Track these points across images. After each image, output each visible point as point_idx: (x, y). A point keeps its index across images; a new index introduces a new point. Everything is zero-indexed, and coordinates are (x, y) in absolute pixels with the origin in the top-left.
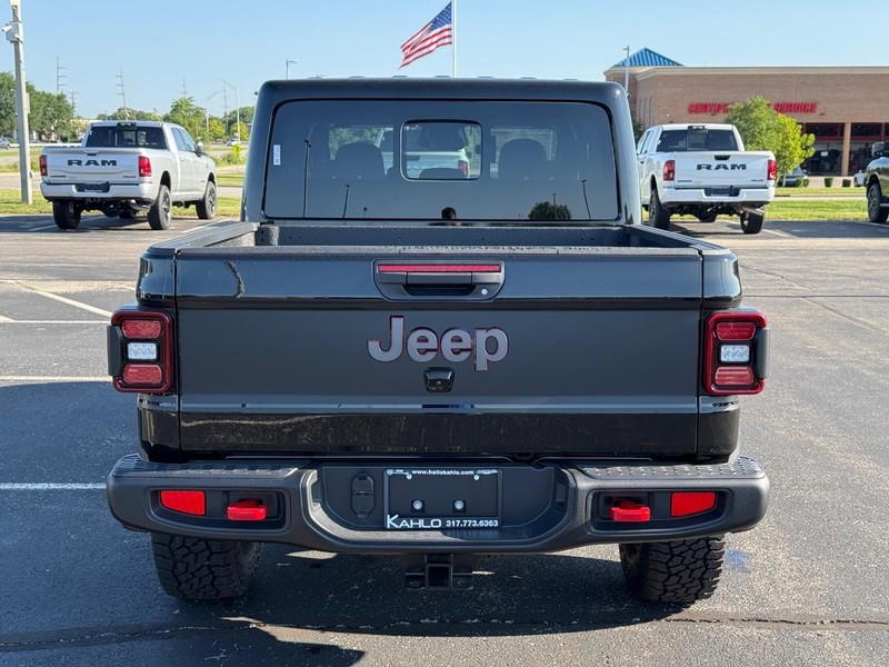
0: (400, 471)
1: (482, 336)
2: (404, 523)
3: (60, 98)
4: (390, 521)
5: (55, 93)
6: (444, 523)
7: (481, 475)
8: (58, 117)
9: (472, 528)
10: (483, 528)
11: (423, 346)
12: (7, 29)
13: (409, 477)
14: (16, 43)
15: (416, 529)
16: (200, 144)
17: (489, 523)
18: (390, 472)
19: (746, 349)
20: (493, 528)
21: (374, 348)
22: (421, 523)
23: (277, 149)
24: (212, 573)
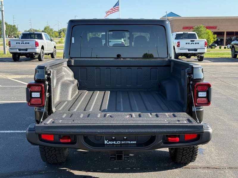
2: (110, 142)
3: (14, 26)
4: (106, 142)
5: (13, 25)
6: (121, 142)
8: (14, 31)
9: (129, 144)
10: (132, 144)
14: (2, 11)
16: (52, 38)
17: (134, 142)
19: (205, 93)
20: (135, 144)
22: (114, 142)
23: (73, 38)
24: (56, 156)
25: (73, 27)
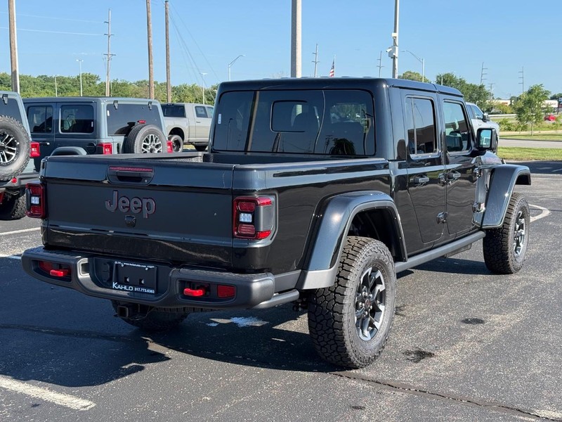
0: (120, 263)
1: (145, 201)
2: (119, 287)
3: (481, 87)
4: (114, 285)
5: (478, 84)
6: (134, 289)
7: (149, 268)
9: (144, 293)
10: (149, 293)
11: (125, 205)
12: (389, 50)
13: (122, 266)
14: (394, 58)
15: (123, 290)
16: (486, 114)
17: (151, 291)
18: (116, 263)
19: (250, 216)
20: (152, 294)
21: (107, 204)
22: (125, 288)
23: (220, 115)
25: (224, 93)
